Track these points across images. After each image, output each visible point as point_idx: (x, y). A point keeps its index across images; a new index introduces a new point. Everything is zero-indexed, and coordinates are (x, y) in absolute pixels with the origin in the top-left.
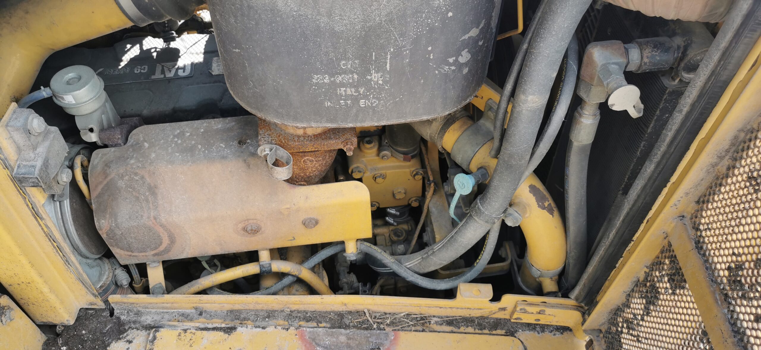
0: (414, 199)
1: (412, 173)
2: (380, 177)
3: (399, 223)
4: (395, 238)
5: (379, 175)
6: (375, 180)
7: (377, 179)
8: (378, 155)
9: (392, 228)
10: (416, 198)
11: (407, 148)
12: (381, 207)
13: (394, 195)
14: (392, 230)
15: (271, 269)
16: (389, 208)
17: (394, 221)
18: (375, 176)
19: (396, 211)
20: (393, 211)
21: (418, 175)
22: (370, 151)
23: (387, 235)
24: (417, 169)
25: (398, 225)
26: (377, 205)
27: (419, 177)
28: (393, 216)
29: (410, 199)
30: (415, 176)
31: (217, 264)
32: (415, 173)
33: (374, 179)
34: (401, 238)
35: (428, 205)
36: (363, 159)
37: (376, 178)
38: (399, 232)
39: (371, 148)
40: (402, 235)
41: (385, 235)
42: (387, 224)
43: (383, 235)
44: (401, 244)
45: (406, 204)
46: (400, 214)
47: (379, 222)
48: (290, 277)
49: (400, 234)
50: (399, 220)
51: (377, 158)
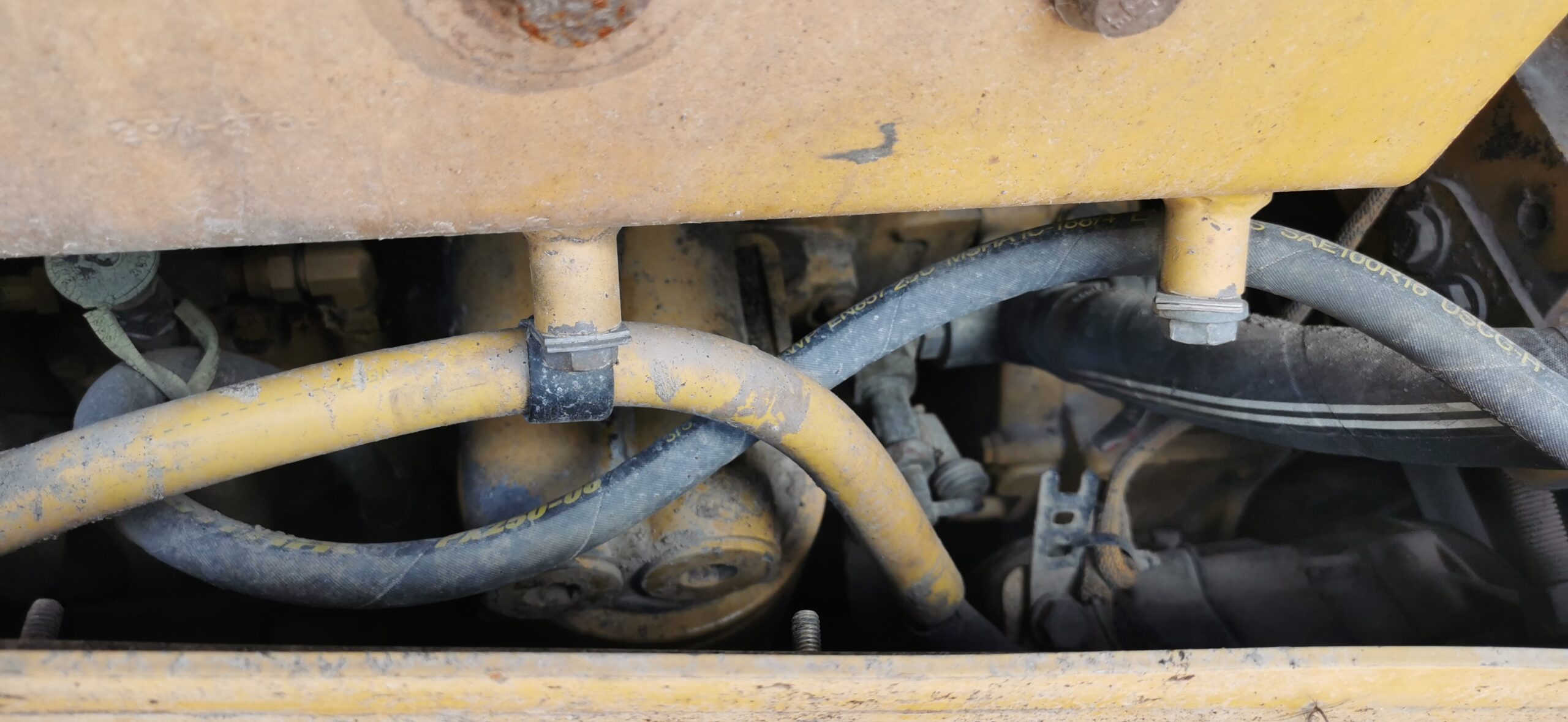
15: (610, 385)
31: (195, 330)
48: (704, 437)
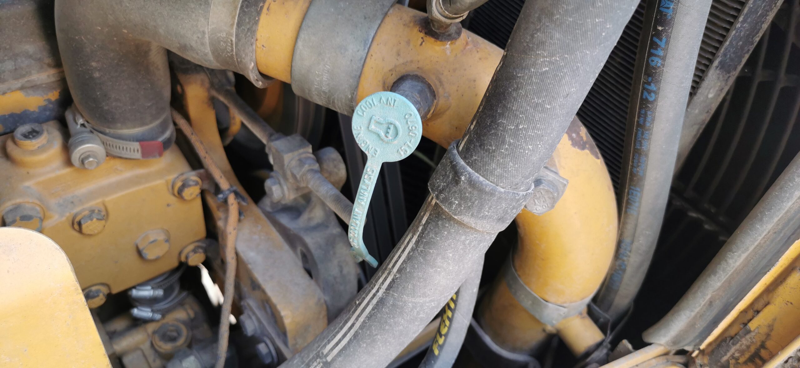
0: (191, 247)
1: (173, 187)
2: (90, 217)
3: (164, 313)
4: (167, 347)
5: (86, 213)
6: (80, 231)
7: (84, 226)
8: (69, 162)
9: (151, 328)
10: (197, 244)
11: (143, 124)
12: (115, 291)
13: (139, 253)
14: (154, 333)
16: (134, 287)
17: (153, 311)
18: (77, 219)
19: (153, 288)
20: (146, 292)
21: (189, 186)
22: (43, 157)
23: (146, 346)
24: (182, 174)
25: (163, 316)
26: (105, 290)
27: (192, 192)
28: (150, 302)
29: (180, 253)
30: (180, 191)
32: (179, 184)
33: (76, 227)
34: (181, 341)
35: (236, 249)
36: (27, 184)
37: (80, 224)
38: (172, 331)
39: (42, 149)
40: (179, 334)
41: (142, 346)
42: (137, 323)
43: (136, 348)
44: (187, 356)
45: (175, 264)
46: (165, 291)
47: (119, 324)
49: (175, 334)
50: (162, 305)
51: (68, 170)
